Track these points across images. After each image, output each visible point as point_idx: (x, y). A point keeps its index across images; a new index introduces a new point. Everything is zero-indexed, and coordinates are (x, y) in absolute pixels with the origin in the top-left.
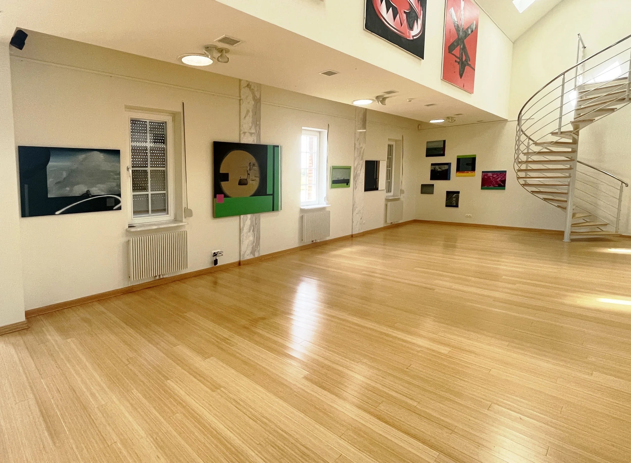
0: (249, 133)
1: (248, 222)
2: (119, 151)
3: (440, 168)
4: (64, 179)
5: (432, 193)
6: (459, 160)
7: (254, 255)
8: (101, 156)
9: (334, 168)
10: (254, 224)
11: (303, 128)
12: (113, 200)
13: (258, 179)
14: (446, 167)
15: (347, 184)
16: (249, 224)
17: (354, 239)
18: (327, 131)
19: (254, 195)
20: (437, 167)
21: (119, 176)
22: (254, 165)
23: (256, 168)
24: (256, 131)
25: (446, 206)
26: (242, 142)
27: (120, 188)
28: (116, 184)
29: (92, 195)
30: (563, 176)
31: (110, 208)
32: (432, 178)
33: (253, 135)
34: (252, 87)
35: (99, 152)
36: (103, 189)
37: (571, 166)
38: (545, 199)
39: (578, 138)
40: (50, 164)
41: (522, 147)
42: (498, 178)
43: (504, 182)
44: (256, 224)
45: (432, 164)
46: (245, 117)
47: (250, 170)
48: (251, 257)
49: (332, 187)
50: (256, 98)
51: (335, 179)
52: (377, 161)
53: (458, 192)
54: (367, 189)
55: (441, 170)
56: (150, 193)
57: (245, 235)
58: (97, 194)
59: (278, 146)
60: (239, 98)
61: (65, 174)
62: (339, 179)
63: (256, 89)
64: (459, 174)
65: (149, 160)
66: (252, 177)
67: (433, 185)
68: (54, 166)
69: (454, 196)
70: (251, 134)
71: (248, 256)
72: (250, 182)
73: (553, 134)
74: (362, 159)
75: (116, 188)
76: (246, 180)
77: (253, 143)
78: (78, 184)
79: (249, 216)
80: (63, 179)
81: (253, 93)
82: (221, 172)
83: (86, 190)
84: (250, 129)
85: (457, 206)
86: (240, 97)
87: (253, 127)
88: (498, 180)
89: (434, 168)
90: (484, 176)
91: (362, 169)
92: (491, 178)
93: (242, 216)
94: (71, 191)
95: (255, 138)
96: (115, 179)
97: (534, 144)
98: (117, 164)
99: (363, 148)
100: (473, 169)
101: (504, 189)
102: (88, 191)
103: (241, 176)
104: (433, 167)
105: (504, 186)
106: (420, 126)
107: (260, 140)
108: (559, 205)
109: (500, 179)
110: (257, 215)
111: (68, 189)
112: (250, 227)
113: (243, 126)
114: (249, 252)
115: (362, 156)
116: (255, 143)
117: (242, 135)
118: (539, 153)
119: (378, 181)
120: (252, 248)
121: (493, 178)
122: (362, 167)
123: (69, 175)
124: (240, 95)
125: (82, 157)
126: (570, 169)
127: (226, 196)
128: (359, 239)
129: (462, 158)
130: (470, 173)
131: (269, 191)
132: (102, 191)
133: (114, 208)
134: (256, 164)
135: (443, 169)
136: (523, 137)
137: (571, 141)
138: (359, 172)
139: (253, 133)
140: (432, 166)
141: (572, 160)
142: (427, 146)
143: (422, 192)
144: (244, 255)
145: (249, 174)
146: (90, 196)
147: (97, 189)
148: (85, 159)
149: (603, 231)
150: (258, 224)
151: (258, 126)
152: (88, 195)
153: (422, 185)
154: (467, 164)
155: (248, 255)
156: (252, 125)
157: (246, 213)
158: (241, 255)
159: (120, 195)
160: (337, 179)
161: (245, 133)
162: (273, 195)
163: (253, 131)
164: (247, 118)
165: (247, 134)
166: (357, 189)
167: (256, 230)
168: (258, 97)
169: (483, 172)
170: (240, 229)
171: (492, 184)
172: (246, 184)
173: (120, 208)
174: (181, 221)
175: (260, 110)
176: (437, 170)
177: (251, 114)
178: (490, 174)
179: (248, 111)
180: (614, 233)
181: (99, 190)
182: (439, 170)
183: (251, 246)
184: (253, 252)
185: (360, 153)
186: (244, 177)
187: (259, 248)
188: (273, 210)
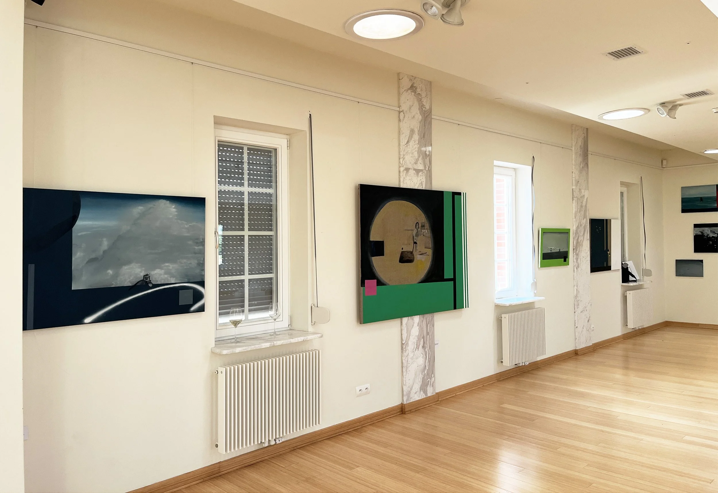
0: (415, 170)
1: (415, 331)
2: (204, 199)
3: (713, 232)
4: (104, 252)
5: (701, 275)
7: (425, 392)
8: (172, 209)
9: (546, 232)
10: (425, 335)
11: (496, 163)
12: (191, 292)
13: (430, 252)
15: (565, 261)
16: (417, 334)
17: (579, 357)
18: (530, 168)
19: (424, 281)
20: (707, 230)
21: (201, 247)
22: (423, 226)
23: (427, 232)
24: (425, 167)
26: (403, 186)
27: (203, 270)
28: (196, 261)
29: (154, 283)
31: (185, 310)
32: (698, 249)
33: (420, 173)
34: (418, 91)
35: (168, 202)
36: (173, 271)
40: (79, 223)
44: (428, 334)
45: (696, 226)
46: (408, 142)
47: (417, 235)
48: (422, 396)
49: (543, 266)
50: (424, 109)
51: (546, 251)
52: (607, 220)
54: (595, 268)
55: (715, 235)
56: (246, 277)
57: (411, 355)
58: (163, 282)
59: (459, 194)
60: (398, 109)
61: (105, 244)
62: (553, 251)
63: (424, 95)
65: (246, 217)
66: (420, 247)
67: (702, 261)
68: (85, 229)
70: (418, 171)
71: (417, 396)
72: (418, 257)
74: (585, 217)
75: (198, 271)
76: (412, 253)
77: (421, 188)
78: (128, 262)
79: (417, 319)
80: (101, 253)
81: (420, 101)
82: (372, 238)
83: (142, 274)
84: (416, 163)
86: (399, 107)
87: (420, 161)
89: (702, 232)
91: (586, 232)
93: (405, 320)
94: (116, 276)
95: (424, 180)
96: (195, 253)
98: (199, 225)
99: (585, 198)
102: (146, 276)
103: (403, 247)
104: (700, 229)
106: (665, 162)
107: (431, 183)
110: (428, 316)
111: (110, 272)
112: (419, 339)
113: (404, 159)
114: (417, 387)
115: (585, 211)
116: (423, 187)
117: (403, 174)
119: (610, 254)
120: (423, 378)
122: (585, 231)
123: (113, 246)
124: (399, 103)
125: (138, 209)
127: (380, 283)
128: (586, 358)
131: (448, 273)
132: (173, 276)
133: (193, 309)
134: (427, 225)
138: (582, 238)
139: (421, 170)
140: (697, 229)
142: (683, 194)
143: (678, 273)
144: (409, 393)
145: (415, 243)
146: (150, 285)
147: (162, 272)
148: (143, 215)
150: (430, 334)
151: (428, 158)
152: (147, 283)
153: (677, 261)
155: (416, 393)
156: (419, 157)
157: (410, 314)
158: (405, 393)
159: (202, 284)
160: (549, 252)
161: (407, 170)
162: (454, 280)
163: (420, 167)
164: (411, 143)
165: (410, 171)
166: (579, 269)
167: (427, 346)
168: (427, 107)
170: (402, 344)
172: (410, 261)
173: (202, 309)
174: (305, 332)
175: (430, 129)
176: (708, 235)
177: (416, 137)
179: (412, 131)
181: (165, 273)
182: (711, 235)
183: (421, 376)
184: (423, 388)
185: (581, 206)
186: (408, 248)
187: (433, 379)
188: (455, 308)
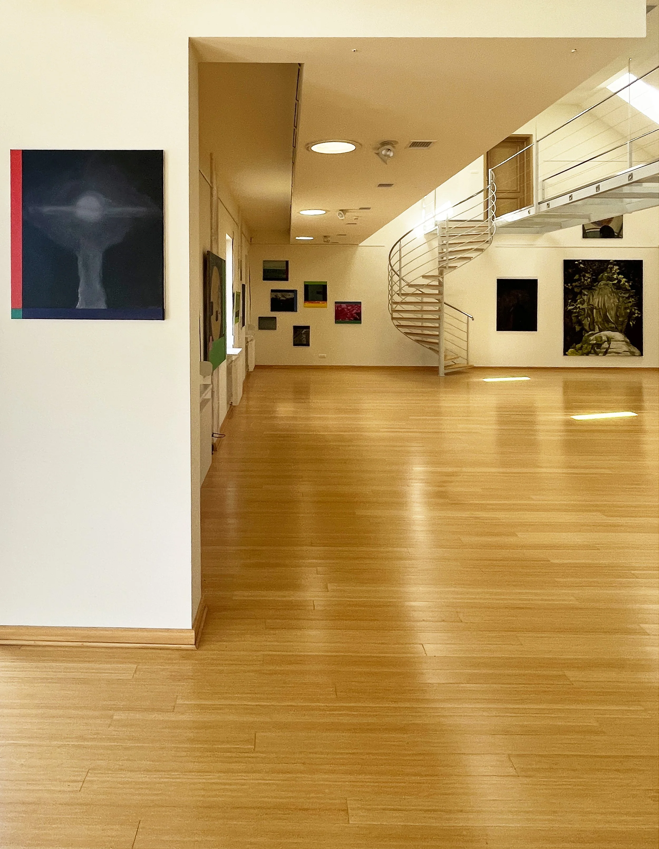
3: (283, 296)
5: (275, 329)
6: (307, 287)
14: (291, 295)
20: (279, 295)
25: (295, 345)
30: (433, 317)
32: (273, 309)
37: (439, 308)
38: (418, 341)
39: (443, 280)
41: (396, 288)
42: (354, 310)
43: (359, 314)
45: (272, 291)
53: (308, 327)
55: (284, 299)
64: (307, 304)
67: (275, 318)
69: (303, 332)
73: (424, 277)
85: (308, 344)
88: (353, 313)
89: (276, 296)
90: (338, 308)
92: (345, 309)
97: (407, 285)
100: (325, 299)
101: (361, 323)
104: (275, 294)
105: (360, 319)
106: (252, 240)
108: (430, 347)
109: (355, 311)
118: (413, 294)
121: (349, 310)
126: (439, 310)
129: (311, 285)
130: (321, 304)
135: (288, 297)
136: (396, 278)
137: (437, 283)
140: (273, 293)
141: (440, 302)
142: (264, 266)
143: (260, 328)
149: (456, 364)
153: (259, 317)
154: (318, 293)
169: (336, 303)
171: (347, 317)
176: (280, 298)
178: (344, 306)
180: (466, 365)
182: (282, 299)
